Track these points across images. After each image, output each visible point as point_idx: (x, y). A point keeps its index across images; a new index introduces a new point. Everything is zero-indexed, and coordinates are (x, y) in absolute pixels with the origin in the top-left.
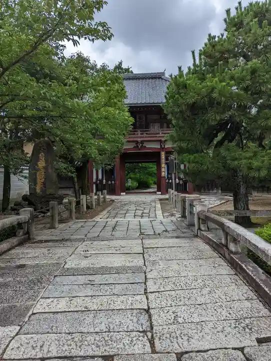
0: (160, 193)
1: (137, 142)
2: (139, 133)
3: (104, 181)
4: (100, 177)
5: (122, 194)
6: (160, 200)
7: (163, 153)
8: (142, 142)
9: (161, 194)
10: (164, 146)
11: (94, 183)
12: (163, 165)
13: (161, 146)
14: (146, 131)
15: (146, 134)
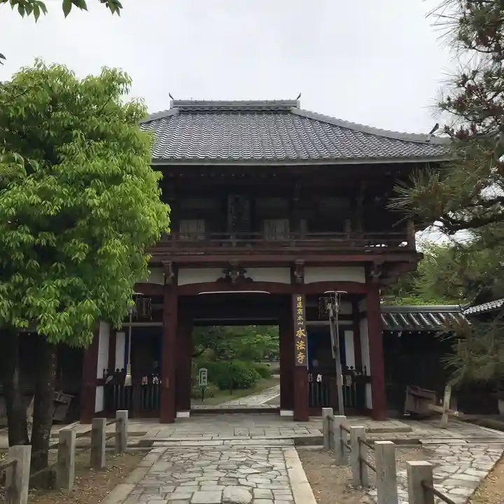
0: (290, 413)
1: (227, 267)
2: (233, 240)
3: (128, 376)
4: (119, 365)
5: (180, 415)
6: (298, 442)
7: (299, 298)
8: (242, 267)
9: (296, 419)
10: (302, 277)
11: (101, 382)
12: (300, 333)
13: (293, 277)
14: (253, 237)
15: (252, 244)
